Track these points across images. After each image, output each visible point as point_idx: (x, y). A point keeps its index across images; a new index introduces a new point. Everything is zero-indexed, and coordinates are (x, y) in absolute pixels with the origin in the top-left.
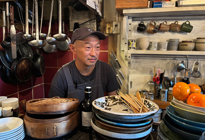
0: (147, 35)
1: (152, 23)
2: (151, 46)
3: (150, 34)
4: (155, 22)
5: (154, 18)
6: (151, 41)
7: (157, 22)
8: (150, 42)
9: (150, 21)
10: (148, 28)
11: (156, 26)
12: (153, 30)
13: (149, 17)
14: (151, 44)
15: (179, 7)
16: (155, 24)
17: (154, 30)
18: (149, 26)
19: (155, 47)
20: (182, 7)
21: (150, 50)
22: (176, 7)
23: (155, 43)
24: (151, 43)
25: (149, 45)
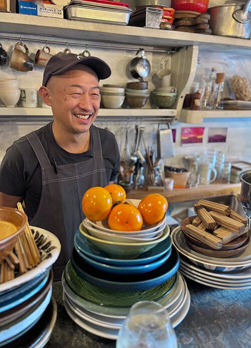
0: (12, 73)
1: (20, 46)
2: (25, 97)
3: (19, 72)
4: (25, 46)
5: (22, 36)
6: (23, 87)
7: (30, 45)
8: (21, 90)
9: (16, 42)
10: (12, 57)
11: (29, 55)
12: (25, 63)
13: (12, 33)
14: (23, 94)
15: (71, 20)
16: (27, 49)
17: (26, 65)
18: (13, 53)
19: (33, 101)
20: (75, 22)
21: (22, 107)
22: (65, 20)
23: (32, 93)
24: (23, 91)
25: (21, 97)
